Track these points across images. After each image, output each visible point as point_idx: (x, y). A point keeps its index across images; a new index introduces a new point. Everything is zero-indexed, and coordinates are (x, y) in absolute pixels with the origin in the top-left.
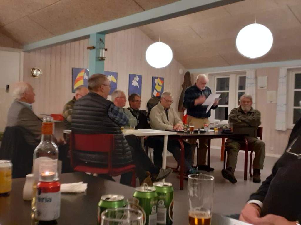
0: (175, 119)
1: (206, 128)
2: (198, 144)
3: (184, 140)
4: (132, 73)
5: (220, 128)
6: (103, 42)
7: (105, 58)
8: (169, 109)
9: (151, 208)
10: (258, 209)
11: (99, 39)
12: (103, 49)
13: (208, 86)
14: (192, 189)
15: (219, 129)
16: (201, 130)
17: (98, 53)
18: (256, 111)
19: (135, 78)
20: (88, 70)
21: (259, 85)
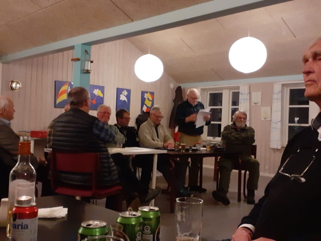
0: (165, 136)
1: (198, 146)
2: (189, 163)
3: (176, 159)
4: (120, 87)
5: (213, 146)
6: (89, 53)
7: (91, 71)
8: (160, 126)
9: (136, 235)
10: (250, 234)
11: (85, 50)
12: (88, 61)
13: (200, 101)
14: (180, 213)
15: (211, 147)
16: (193, 148)
17: (83, 65)
18: (250, 128)
19: (123, 92)
20: (72, 83)
21: (254, 100)
